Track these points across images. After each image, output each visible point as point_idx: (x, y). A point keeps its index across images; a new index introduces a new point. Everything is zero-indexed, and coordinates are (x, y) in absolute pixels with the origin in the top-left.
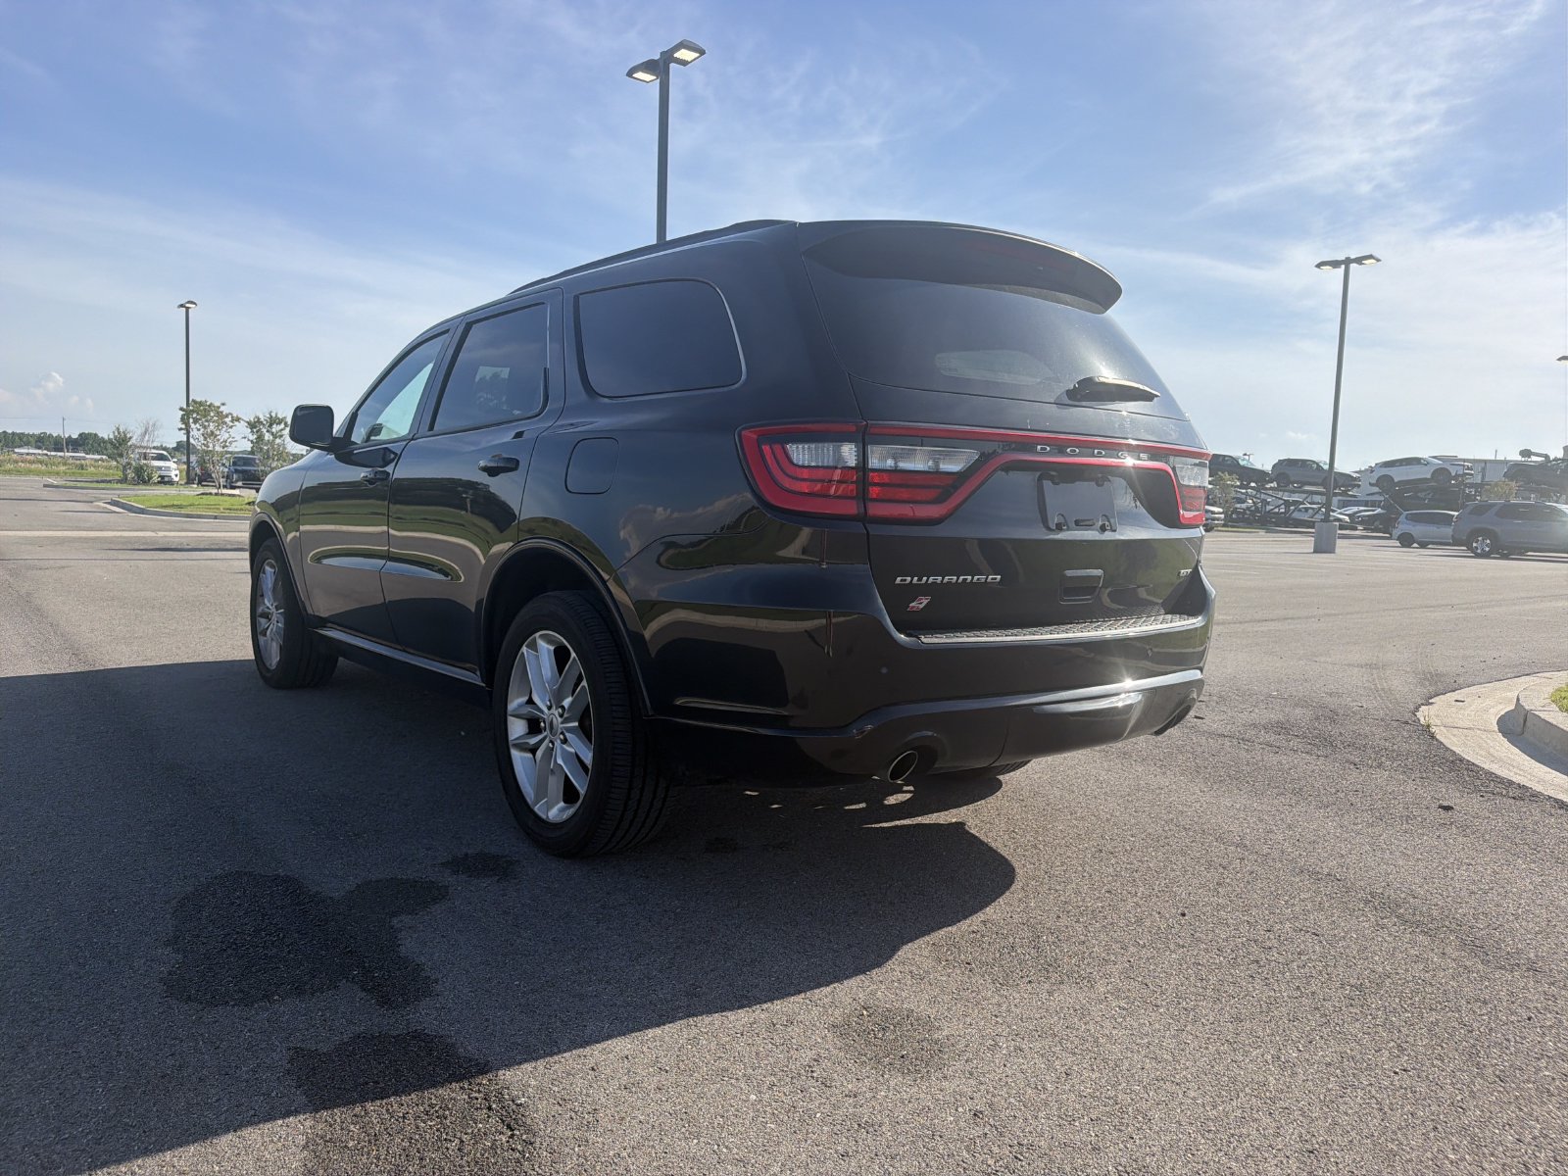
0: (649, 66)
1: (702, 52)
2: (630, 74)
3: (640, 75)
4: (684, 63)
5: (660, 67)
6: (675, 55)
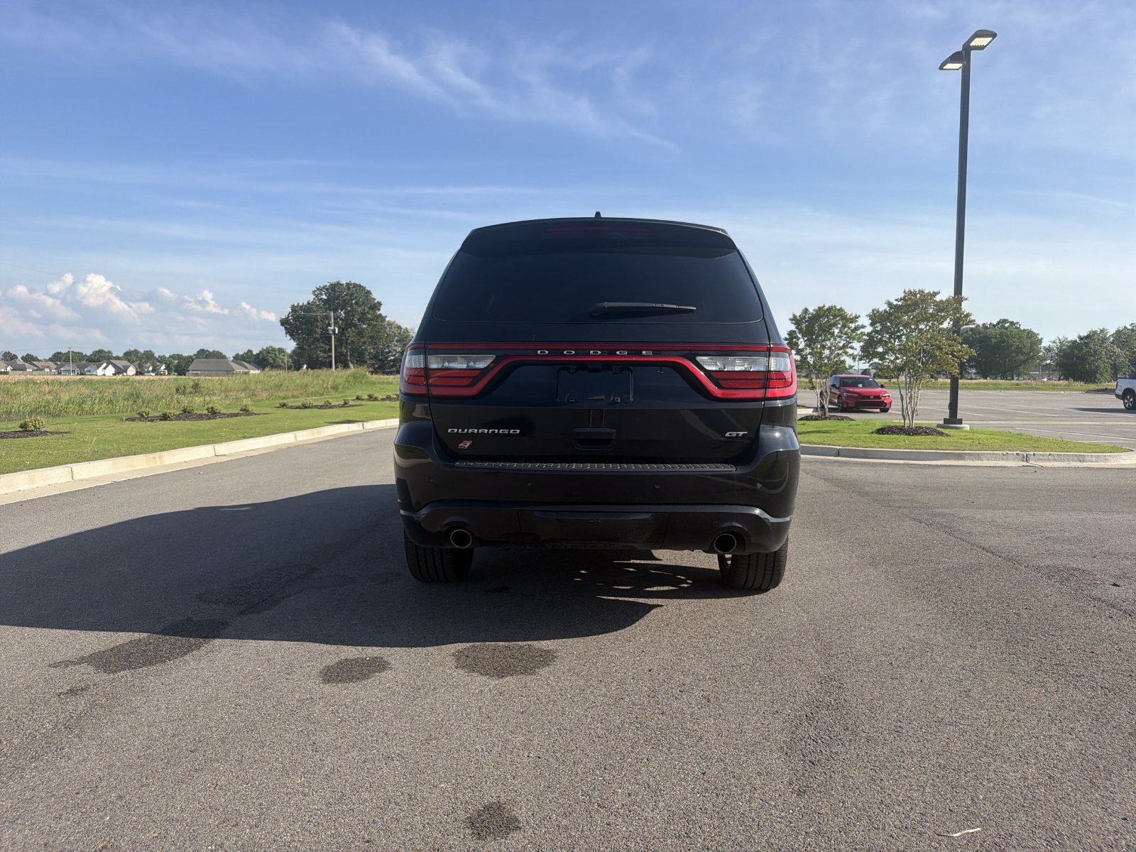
0: (954, 58)
1: (994, 35)
2: (941, 68)
3: (949, 66)
4: (982, 48)
5: (962, 56)
6: (972, 44)
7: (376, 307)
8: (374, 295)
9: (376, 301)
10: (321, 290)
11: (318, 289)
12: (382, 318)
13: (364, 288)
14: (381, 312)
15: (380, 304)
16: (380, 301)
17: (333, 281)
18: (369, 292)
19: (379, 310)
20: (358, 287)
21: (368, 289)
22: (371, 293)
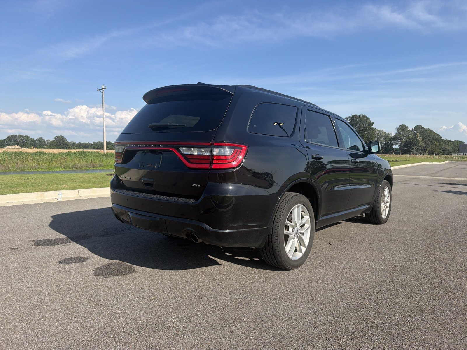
7: (371, 125)
8: (370, 120)
9: (371, 122)
10: (348, 118)
11: (346, 118)
12: (374, 130)
13: (366, 117)
14: (373, 127)
15: (373, 123)
16: (373, 122)
17: (354, 114)
18: (368, 118)
19: (372, 126)
20: (364, 116)
21: (368, 117)
22: (369, 119)
